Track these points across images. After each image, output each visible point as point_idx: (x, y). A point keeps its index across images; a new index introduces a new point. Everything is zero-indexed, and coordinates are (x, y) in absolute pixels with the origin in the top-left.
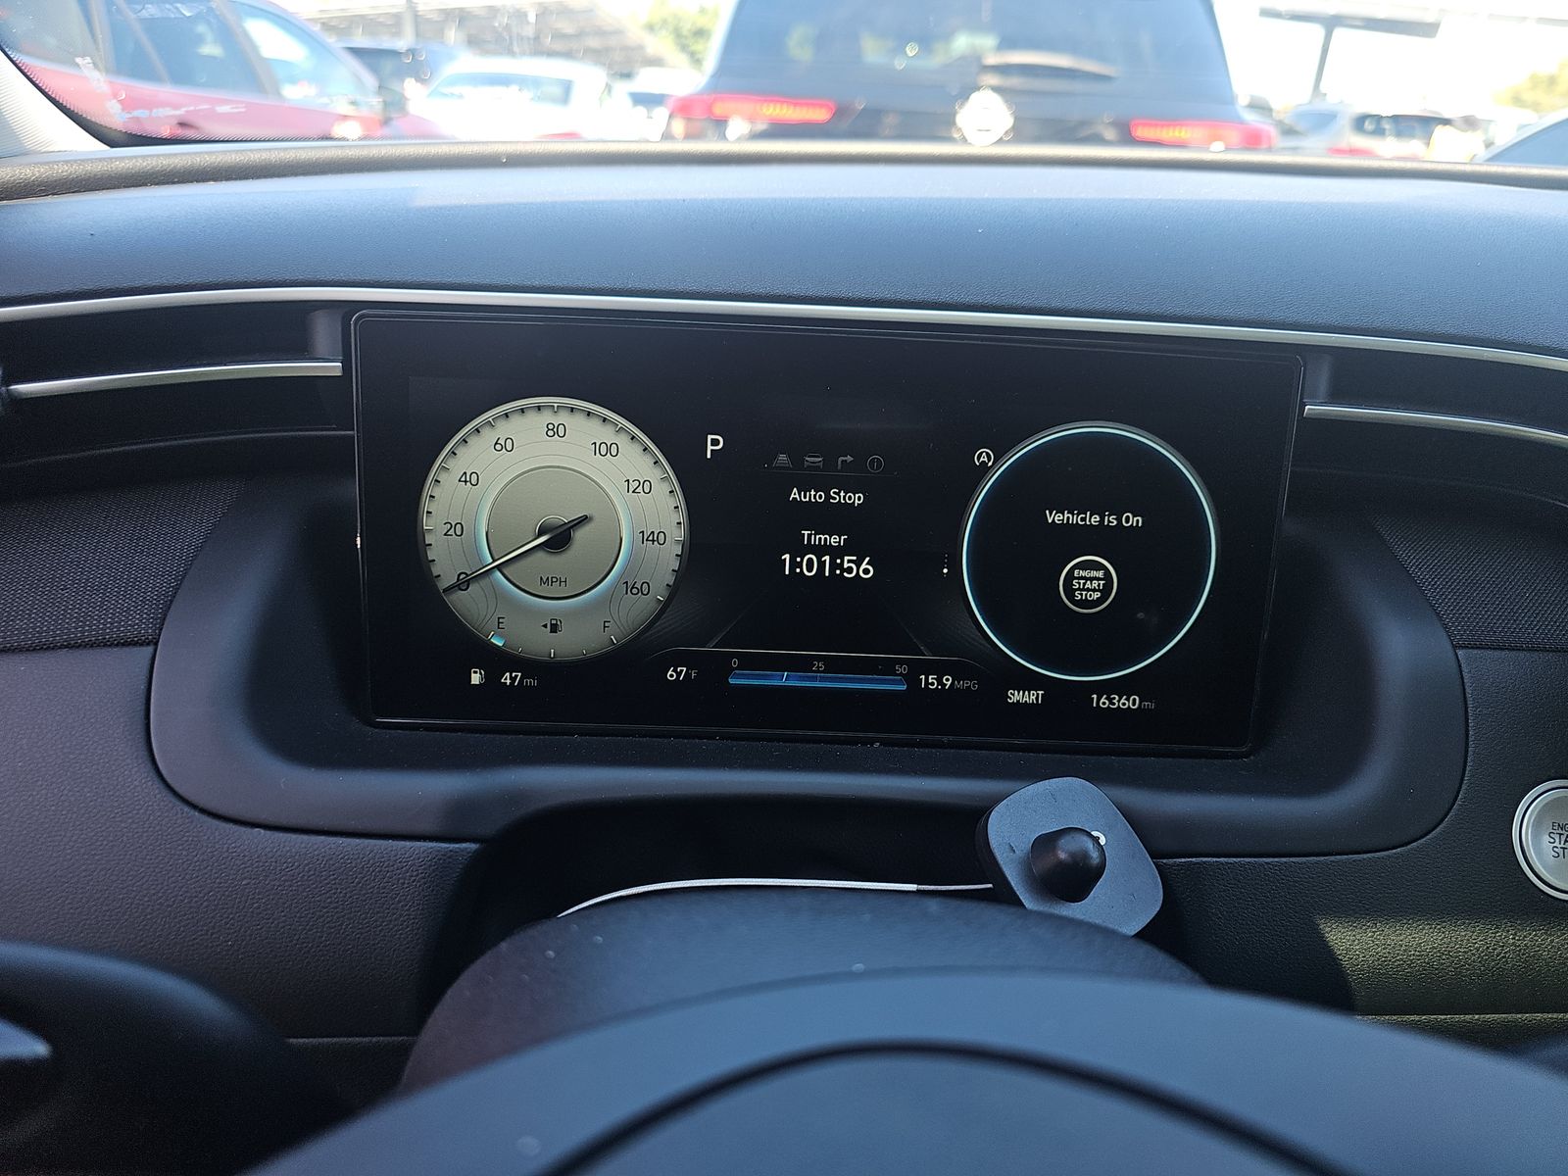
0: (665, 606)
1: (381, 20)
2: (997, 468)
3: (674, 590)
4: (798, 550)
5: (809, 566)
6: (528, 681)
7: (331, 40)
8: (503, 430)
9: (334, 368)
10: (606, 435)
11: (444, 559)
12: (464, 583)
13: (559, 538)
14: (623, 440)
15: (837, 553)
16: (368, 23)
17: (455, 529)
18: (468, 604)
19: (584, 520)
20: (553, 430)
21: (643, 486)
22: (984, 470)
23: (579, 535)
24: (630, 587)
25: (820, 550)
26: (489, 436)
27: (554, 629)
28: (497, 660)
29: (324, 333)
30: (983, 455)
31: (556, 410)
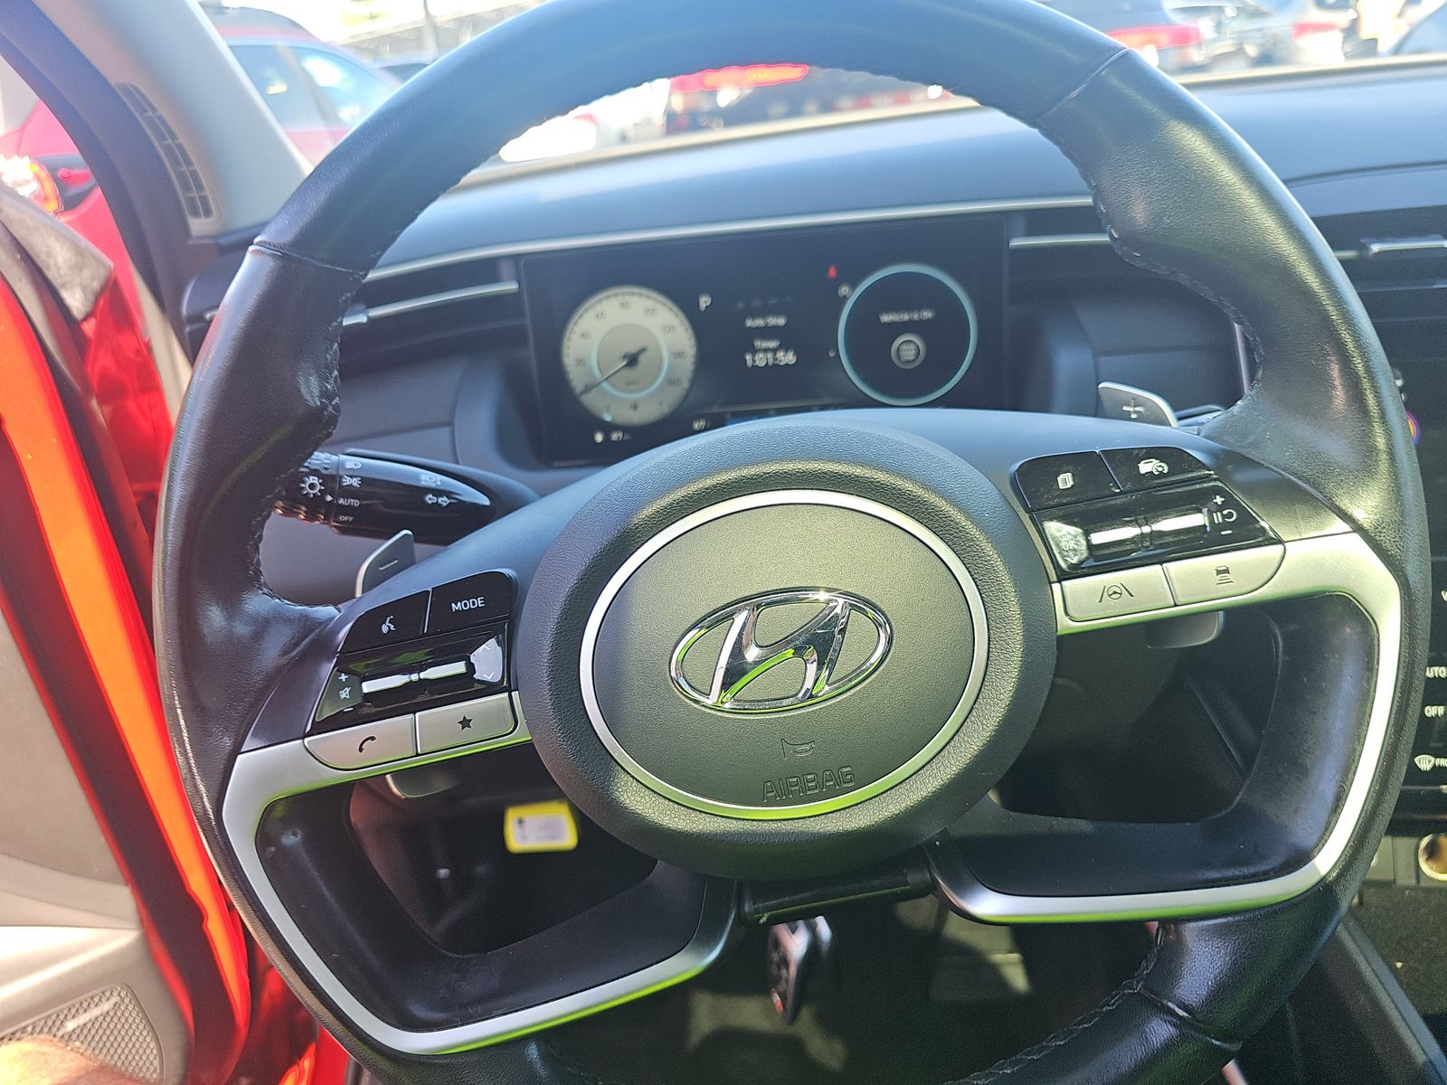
0: (689, 390)
1: (404, 36)
2: (851, 295)
3: (693, 381)
4: (754, 351)
5: (761, 360)
6: (626, 438)
7: (366, 61)
8: (599, 308)
9: (512, 286)
10: (649, 304)
11: (576, 378)
12: (588, 389)
13: (632, 360)
14: (659, 306)
15: (774, 351)
16: (394, 41)
17: (581, 362)
18: (592, 401)
19: (643, 350)
20: (624, 305)
21: (670, 329)
22: (845, 298)
23: (643, 359)
24: (671, 381)
25: (766, 350)
26: (592, 313)
27: (635, 407)
28: (608, 428)
29: (506, 269)
30: (844, 290)
31: (623, 294)
